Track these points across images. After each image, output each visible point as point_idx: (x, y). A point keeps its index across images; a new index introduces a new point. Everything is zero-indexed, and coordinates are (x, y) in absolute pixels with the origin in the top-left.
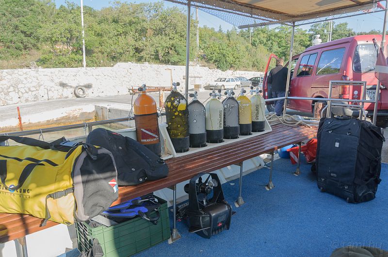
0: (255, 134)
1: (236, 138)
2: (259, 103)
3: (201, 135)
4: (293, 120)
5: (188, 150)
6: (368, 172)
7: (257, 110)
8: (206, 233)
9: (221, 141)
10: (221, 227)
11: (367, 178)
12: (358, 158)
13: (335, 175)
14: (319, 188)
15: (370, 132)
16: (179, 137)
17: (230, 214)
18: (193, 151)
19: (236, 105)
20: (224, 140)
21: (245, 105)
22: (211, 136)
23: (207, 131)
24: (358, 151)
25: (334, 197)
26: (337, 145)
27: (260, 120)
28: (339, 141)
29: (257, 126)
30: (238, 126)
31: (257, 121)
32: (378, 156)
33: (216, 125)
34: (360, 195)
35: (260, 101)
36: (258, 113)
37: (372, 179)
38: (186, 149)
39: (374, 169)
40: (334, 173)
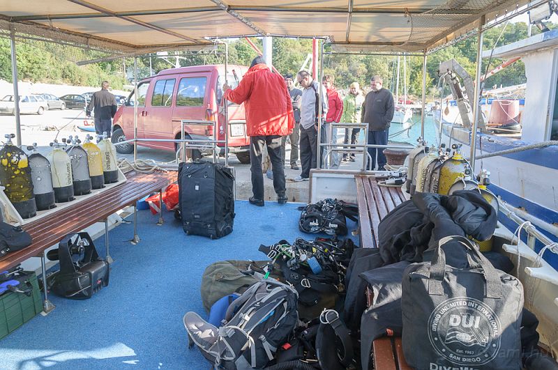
0: (109, 187)
1: (89, 193)
2: (108, 150)
3: (48, 195)
4: (146, 165)
5: (35, 215)
6: (225, 208)
7: (108, 158)
8: (86, 294)
9: (72, 199)
10: (100, 285)
11: (224, 214)
12: (215, 197)
13: (198, 216)
14: (186, 232)
15: (223, 174)
16: (23, 200)
17: (108, 269)
18: (41, 215)
19: (84, 155)
20: (75, 197)
21: (94, 153)
22: (61, 195)
23: (54, 189)
24: (215, 192)
25: (199, 237)
26: (197, 188)
27: (113, 169)
28: (198, 185)
29: (110, 177)
30: (89, 179)
31: (109, 170)
32: (231, 193)
33: (64, 181)
34: (221, 230)
35: (110, 148)
36: (109, 162)
37: (229, 214)
38: (33, 213)
39: (229, 205)
40: (196, 214)
